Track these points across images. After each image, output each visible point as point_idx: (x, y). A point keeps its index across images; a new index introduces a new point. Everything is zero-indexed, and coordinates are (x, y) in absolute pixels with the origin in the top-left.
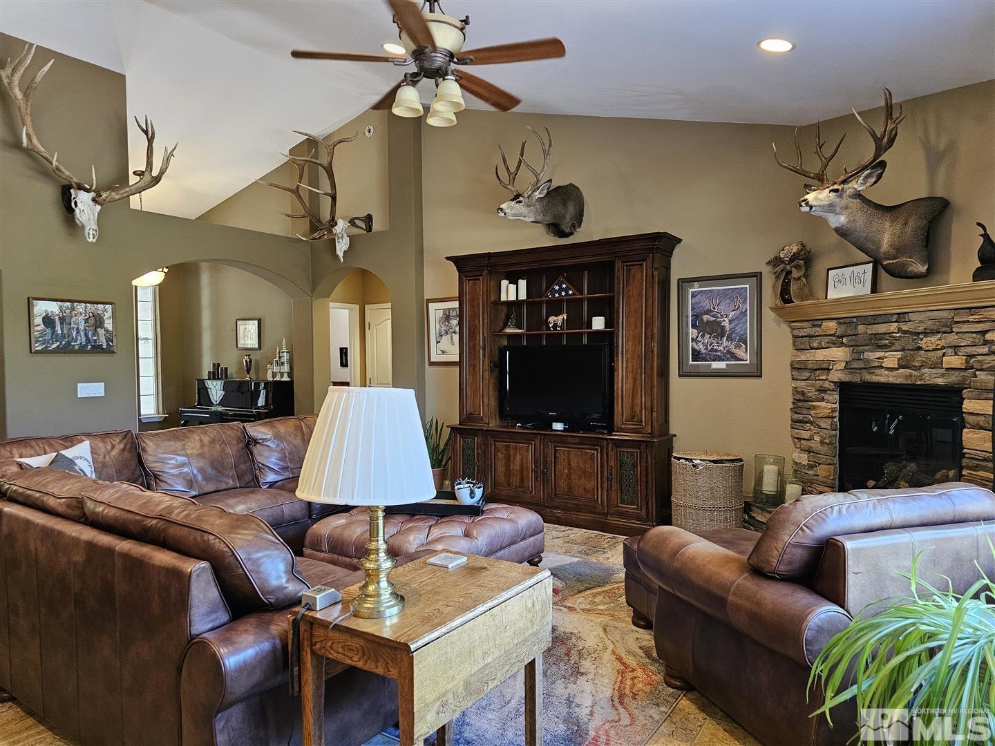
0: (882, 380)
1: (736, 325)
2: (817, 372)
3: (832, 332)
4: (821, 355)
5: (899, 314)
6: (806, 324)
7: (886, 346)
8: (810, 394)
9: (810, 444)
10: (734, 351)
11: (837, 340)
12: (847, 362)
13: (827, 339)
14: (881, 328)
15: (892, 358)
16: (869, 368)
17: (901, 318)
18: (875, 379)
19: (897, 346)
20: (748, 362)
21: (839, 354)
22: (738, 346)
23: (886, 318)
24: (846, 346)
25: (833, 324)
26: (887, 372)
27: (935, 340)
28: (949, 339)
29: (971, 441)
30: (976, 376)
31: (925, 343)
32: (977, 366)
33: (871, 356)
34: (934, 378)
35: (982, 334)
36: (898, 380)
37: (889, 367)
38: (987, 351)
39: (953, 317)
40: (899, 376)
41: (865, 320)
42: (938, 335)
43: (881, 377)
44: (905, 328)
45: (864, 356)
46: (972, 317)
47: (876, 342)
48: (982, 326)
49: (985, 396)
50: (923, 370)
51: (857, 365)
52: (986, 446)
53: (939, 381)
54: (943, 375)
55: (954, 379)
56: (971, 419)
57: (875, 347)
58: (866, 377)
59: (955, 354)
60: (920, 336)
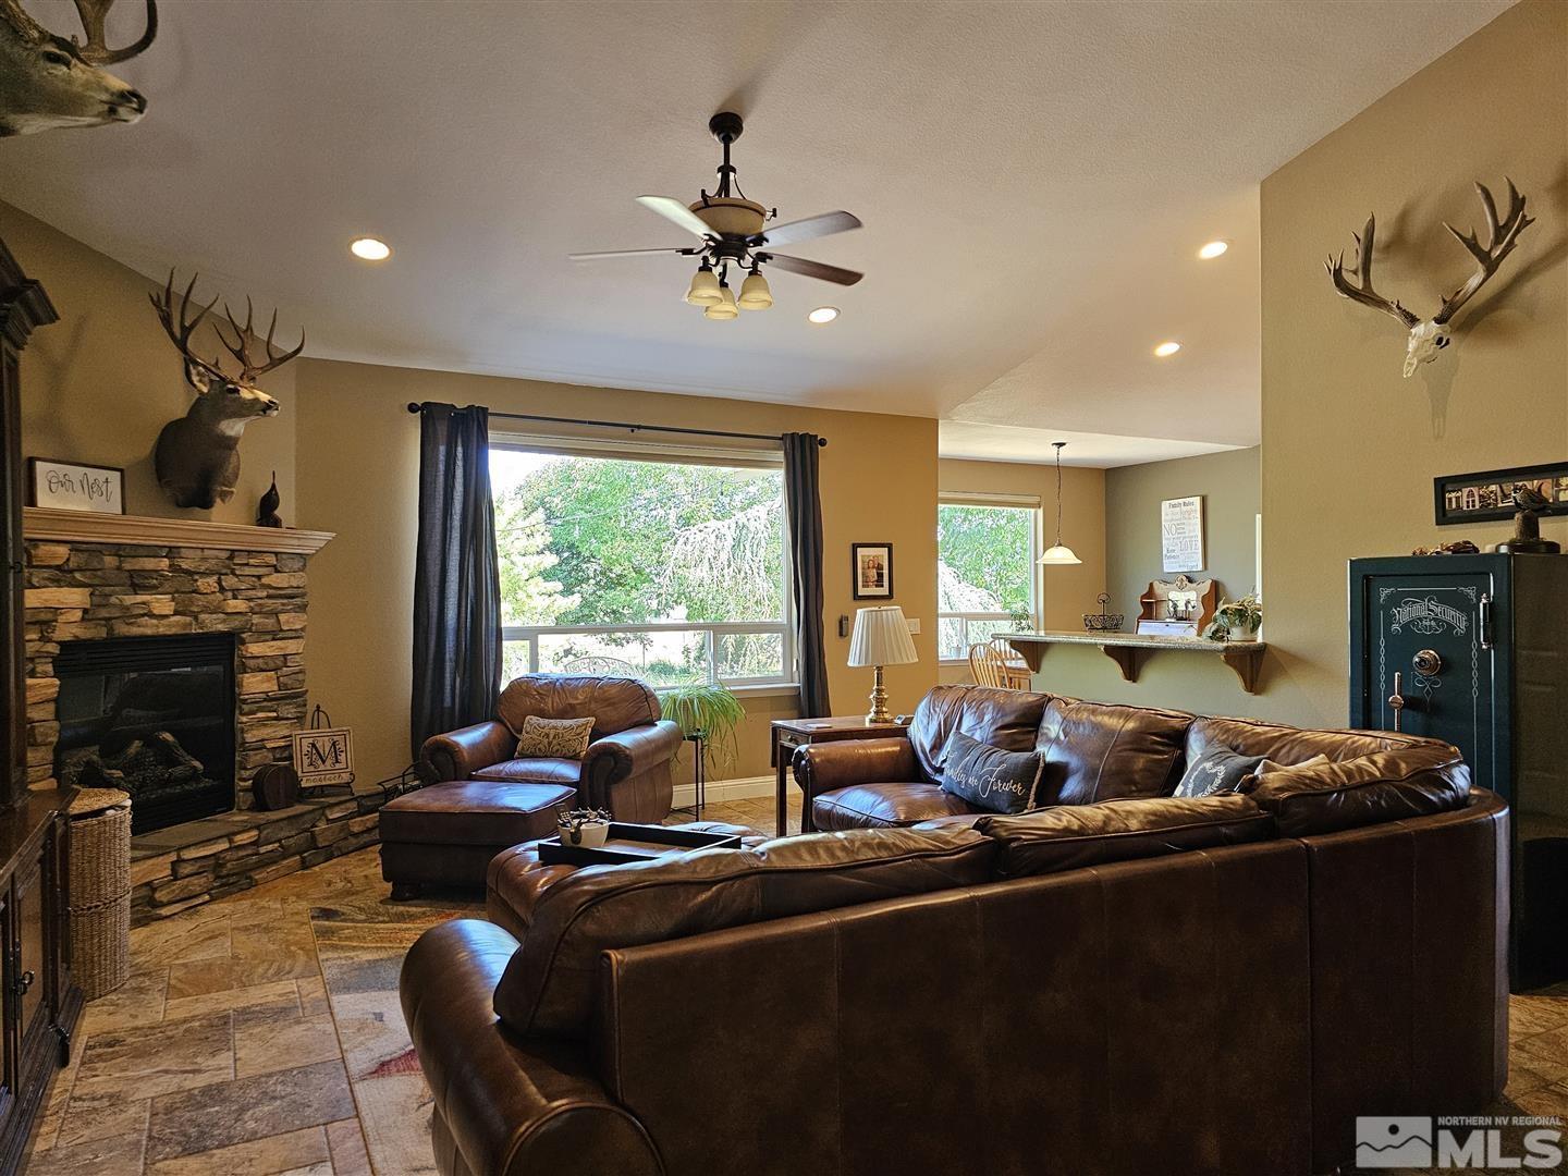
0: (149, 632)
3: (55, 563)
4: (32, 599)
5: (170, 548)
7: (155, 587)
11: (64, 575)
12: (85, 611)
13: (48, 573)
14: (149, 564)
15: (162, 604)
16: (128, 615)
17: (172, 552)
18: (135, 631)
19: (167, 586)
21: (72, 598)
23: (152, 551)
24: (84, 585)
25: (62, 550)
26: (155, 621)
27: (212, 580)
28: (229, 581)
29: (254, 684)
30: (256, 619)
31: (201, 583)
32: (257, 609)
33: (129, 600)
34: (215, 624)
35: (259, 577)
36: (173, 631)
37: (159, 613)
38: (265, 594)
39: (231, 558)
40: (174, 625)
41: (118, 550)
42: (215, 578)
43: (148, 628)
44: (184, 566)
45: (113, 600)
46: (252, 561)
47: (138, 582)
48: (261, 571)
49: (263, 638)
50: (202, 616)
51: (104, 613)
52: (265, 687)
53: (221, 627)
54: (224, 621)
55: (236, 623)
56: (251, 663)
57: (136, 588)
58: (123, 629)
59: (235, 598)
60: (196, 577)
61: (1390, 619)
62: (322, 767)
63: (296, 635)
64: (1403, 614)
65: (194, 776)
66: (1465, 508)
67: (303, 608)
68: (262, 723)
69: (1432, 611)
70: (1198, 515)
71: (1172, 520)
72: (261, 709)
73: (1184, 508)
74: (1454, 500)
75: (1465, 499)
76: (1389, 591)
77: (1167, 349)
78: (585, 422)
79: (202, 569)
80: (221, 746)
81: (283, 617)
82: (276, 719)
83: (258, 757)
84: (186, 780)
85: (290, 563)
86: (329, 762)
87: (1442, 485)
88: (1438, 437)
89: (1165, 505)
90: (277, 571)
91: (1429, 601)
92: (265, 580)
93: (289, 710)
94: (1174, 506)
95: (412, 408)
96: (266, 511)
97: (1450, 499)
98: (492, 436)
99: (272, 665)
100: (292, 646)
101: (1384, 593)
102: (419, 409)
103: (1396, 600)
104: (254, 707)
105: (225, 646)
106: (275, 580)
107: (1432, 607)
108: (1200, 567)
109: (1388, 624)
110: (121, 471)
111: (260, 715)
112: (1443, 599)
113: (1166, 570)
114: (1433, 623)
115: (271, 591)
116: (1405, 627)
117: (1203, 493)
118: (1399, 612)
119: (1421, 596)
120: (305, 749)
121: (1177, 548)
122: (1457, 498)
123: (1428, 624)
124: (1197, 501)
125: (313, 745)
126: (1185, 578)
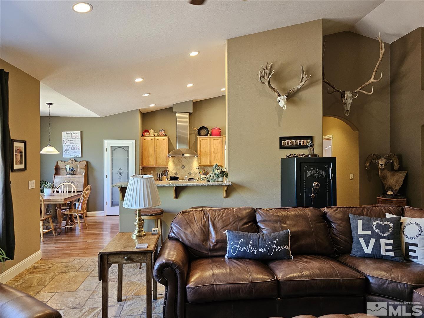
61: (307, 174)
64: (310, 173)
66: (287, 145)
69: (317, 172)
70: (80, 137)
71: (68, 139)
73: (73, 135)
74: (284, 143)
75: (287, 143)
76: (306, 166)
77: (139, 80)
87: (282, 139)
88: (279, 126)
89: (64, 133)
91: (317, 169)
94: (69, 134)
97: (283, 143)
101: (305, 167)
103: (308, 169)
107: (317, 171)
108: (80, 156)
109: (306, 175)
112: (320, 168)
113: (64, 157)
114: (318, 175)
116: (311, 176)
117: (81, 131)
118: (309, 172)
119: (315, 168)
121: (70, 149)
122: (285, 142)
123: (316, 175)
124: (79, 133)
126: (73, 160)
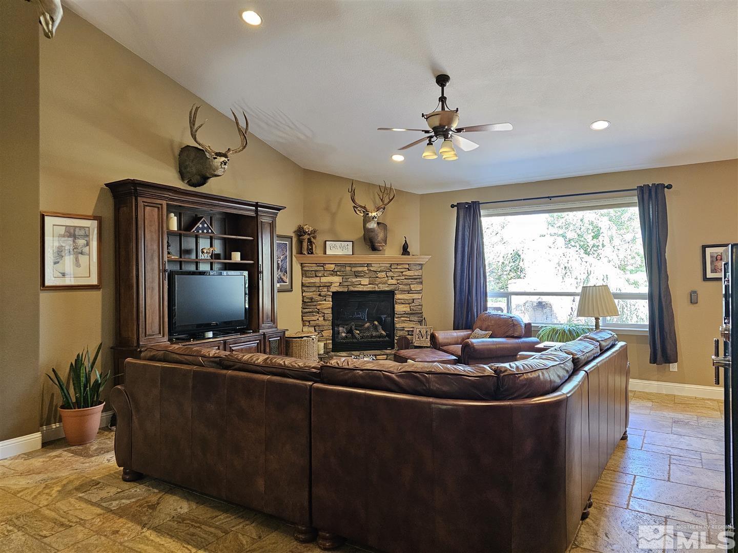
0: (360, 290)
1: (284, 263)
2: (320, 288)
3: (331, 270)
4: (324, 280)
5: (368, 264)
6: (314, 265)
7: (362, 276)
8: (316, 298)
9: (317, 322)
10: (283, 277)
11: (334, 273)
12: (340, 283)
13: (328, 272)
14: (360, 269)
15: (365, 281)
16: (353, 284)
17: (368, 265)
18: (356, 289)
19: (367, 276)
20: (288, 283)
21: (336, 280)
22: (284, 275)
23: (362, 265)
24: (340, 276)
25: (333, 266)
26: (363, 286)
27: (384, 274)
28: (390, 274)
29: (399, 308)
30: (401, 286)
31: (379, 275)
32: (401, 283)
33: (354, 280)
34: (385, 288)
35: (402, 272)
36: (369, 290)
37: (364, 284)
38: (404, 278)
39: (391, 266)
40: (369, 288)
41: (351, 265)
42: (385, 273)
43: (360, 288)
44: (372, 269)
45: (349, 280)
46: (398, 267)
47: (357, 275)
48: (402, 270)
49: (403, 293)
50: (380, 285)
51: (346, 284)
52: (404, 309)
53: (387, 289)
54: (388, 287)
55: (392, 288)
56: (399, 301)
57: (356, 276)
58: (352, 289)
59: (392, 279)
60: (377, 273)
62: (422, 339)
63: (418, 292)
65: (381, 336)
67: (421, 283)
68: (404, 321)
72: (404, 317)
78: (521, 200)
79: (379, 270)
80: (390, 328)
81: (412, 286)
82: (409, 321)
83: (401, 333)
84: (379, 337)
85: (415, 267)
86: (424, 338)
90: (409, 270)
92: (404, 273)
93: (415, 318)
95: (453, 206)
96: (405, 250)
98: (482, 212)
99: (407, 302)
100: (416, 296)
102: (456, 206)
104: (399, 316)
105: (389, 295)
106: (408, 273)
110: (352, 242)
111: (402, 319)
115: (406, 277)
120: (417, 332)
125: (420, 331)
